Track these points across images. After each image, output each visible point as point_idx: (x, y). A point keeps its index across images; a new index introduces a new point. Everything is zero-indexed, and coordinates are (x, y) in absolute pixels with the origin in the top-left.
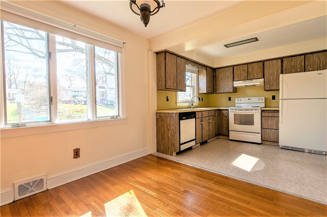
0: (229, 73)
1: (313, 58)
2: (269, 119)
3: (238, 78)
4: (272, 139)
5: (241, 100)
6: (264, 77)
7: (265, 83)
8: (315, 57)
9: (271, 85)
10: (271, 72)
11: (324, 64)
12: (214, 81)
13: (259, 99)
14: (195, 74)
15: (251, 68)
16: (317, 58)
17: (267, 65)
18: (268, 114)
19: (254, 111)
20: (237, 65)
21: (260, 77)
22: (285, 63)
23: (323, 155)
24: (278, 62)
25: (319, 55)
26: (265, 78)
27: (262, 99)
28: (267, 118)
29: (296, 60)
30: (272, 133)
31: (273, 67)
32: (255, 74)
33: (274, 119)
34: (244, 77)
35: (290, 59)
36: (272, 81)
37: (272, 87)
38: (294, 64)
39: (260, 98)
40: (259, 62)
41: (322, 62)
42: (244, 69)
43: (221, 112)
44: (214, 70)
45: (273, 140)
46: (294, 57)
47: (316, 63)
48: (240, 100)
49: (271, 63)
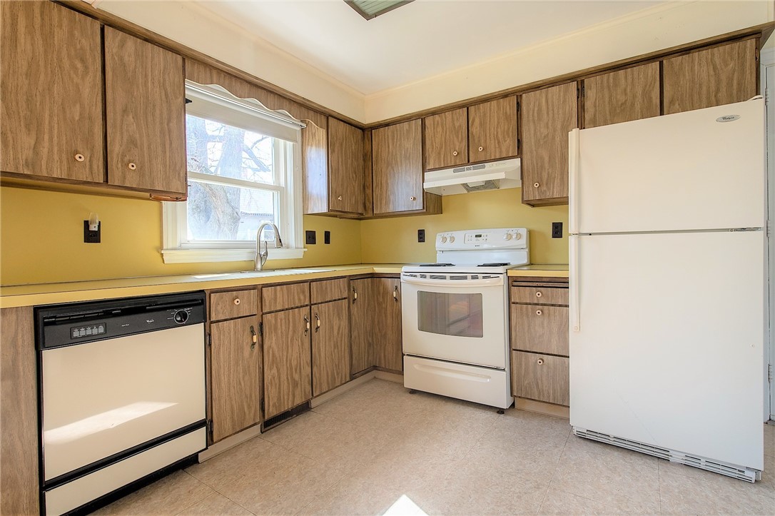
0: (411, 143)
1: (692, 69)
2: (534, 312)
3: (439, 158)
4: (546, 393)
5: (453, 239)
6: (520, 153)
7: (525, 174)
8: (700, 63)
9: (544, 183)
10: (544, 131)
11: (735, 92)
12: (367, 174)
13: (509, 237)
14: (288, 143)
15: (477, 121)
16: (705, 68)
17: (532, 106)
18: (532, 295)
19: (480, 281)
20: (433, 113)
21: (508, 152)
22: (591, 94)
23: (748, 481)
24: (566, 91)
25: (713, 55)
26: (525, 157)
27: (519, 236)
28: (527, 308)
29: (630, 80)
30: (545, 369)
31: (551, 113)
32: (493, 142)
33: (552, 312)
34: (455, 154)
35: (608, 79)
36: (546, 165)
37: (549, 189)
38: (622, 98)
39: (513, 232)
40: (505, 95)
41: (724, 84)
42: (457, 124)
43: (380, 281)
44: (366, 132)
45: (549, 397)
46: (621, 72)
47: (704, 88)
48: (448, 240)
49: (544, 100)
